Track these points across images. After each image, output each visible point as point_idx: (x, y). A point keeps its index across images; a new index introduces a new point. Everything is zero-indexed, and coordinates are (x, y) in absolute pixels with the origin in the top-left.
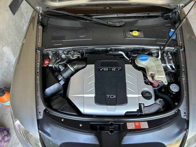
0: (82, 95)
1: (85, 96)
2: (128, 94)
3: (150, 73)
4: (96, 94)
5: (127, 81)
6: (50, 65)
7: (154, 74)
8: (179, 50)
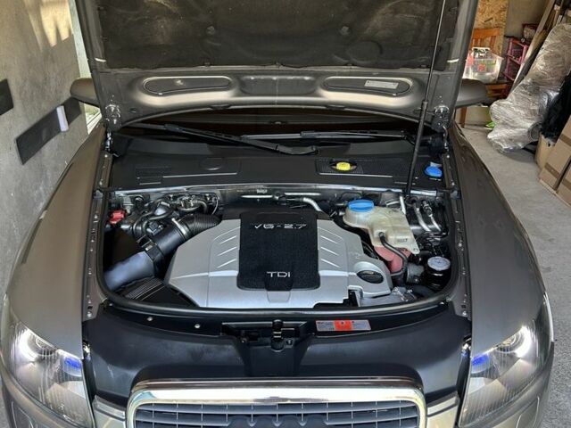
0: (206, 274)
1: (212, 274)
2: (322, 269)
3: (376, 232)
4: (240, 271)
5: (320, 248)
6: (124, 227)
7: (387, 233)
8: (449, 195)
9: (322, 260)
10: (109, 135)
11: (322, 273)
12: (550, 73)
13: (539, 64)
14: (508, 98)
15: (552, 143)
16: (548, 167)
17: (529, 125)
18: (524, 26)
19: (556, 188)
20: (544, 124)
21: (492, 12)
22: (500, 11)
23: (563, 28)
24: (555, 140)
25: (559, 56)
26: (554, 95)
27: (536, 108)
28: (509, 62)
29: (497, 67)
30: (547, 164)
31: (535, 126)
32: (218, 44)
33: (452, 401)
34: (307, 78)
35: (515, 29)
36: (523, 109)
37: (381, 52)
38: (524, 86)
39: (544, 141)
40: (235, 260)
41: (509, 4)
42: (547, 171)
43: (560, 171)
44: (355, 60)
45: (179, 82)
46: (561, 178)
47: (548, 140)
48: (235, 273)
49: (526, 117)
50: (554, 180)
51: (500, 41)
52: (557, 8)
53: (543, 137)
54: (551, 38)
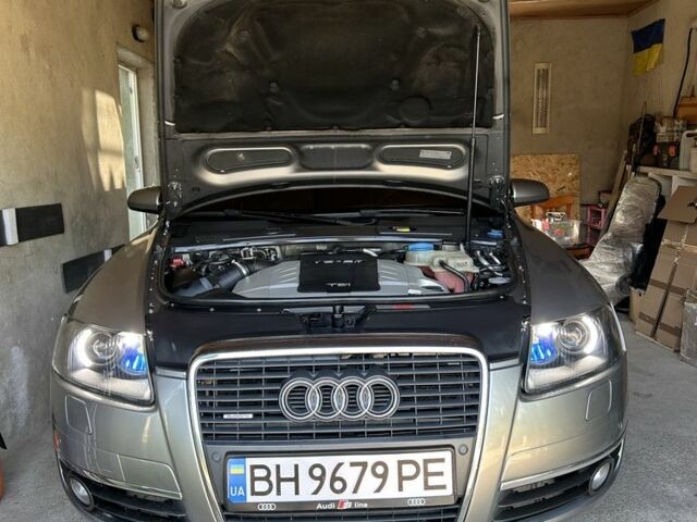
0: (267, 287)
1: (273, 287)
3: (436, 263)
4: (300, 283)
5: (380, 271)
7: (446, 260)
8: (509, 242)
9: (381, 277)
10: (167, 223)
11: (381, 283)
12: (630, 225)
13: (619, 218)
14: (592, 257)
15: (642, 292)
16: (642, 316)
17: (615, 278)
18: (599, 193)
19: (653, 334)
20: (632, 276)
21: (563, 181)
22: (573, 180)
23: (636, 181)
24: (644, 288)
25: (637, 208)
26: (638, 247)
27: (621, 261)
28: (589, 230)
29: (576, 230)
30: (641, 313)
31: (623, 279)
32: (279, 104)
33: (516, 361)
34: (363, 146)
35: (591, 197)
36: (606, 264)
37: (431, 108)
38: (605, 241)
39: (635, 292)
40: (297, 278)
41: (580, 173)
42: (642, 322)
43: (655, 316)
44: (406, 120)
45: (241, 156)
46: (657, 323)
47: (638, 290)
48: (297, 285)
49: (612, 272)
50: (651, 327)
51: (576, 208)
52: (629, 167)
53: (632, 289)
54: (626, 192)
